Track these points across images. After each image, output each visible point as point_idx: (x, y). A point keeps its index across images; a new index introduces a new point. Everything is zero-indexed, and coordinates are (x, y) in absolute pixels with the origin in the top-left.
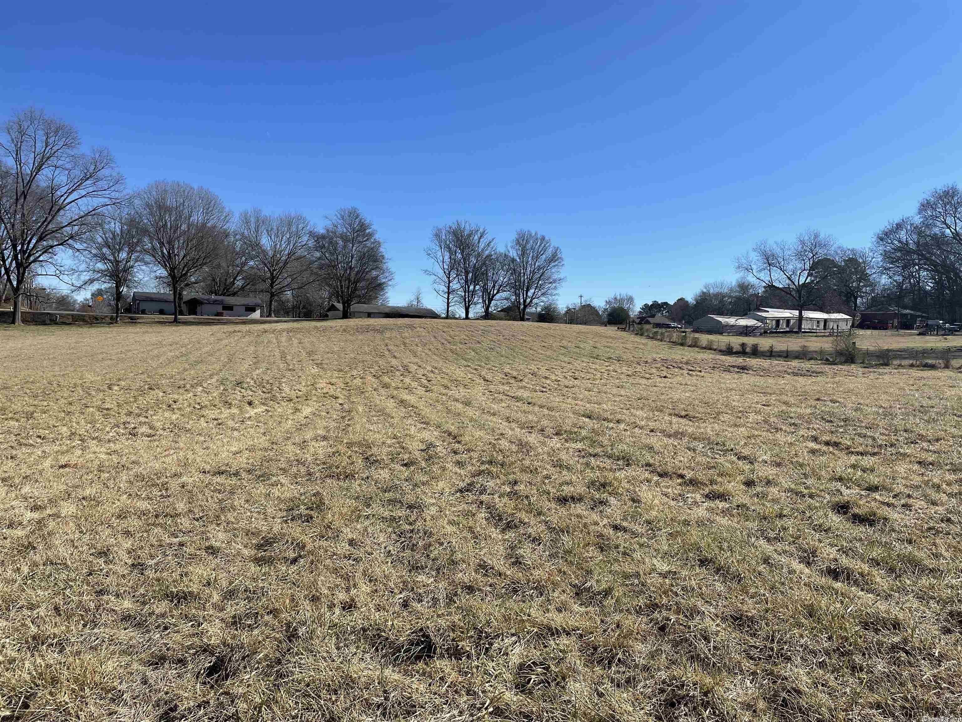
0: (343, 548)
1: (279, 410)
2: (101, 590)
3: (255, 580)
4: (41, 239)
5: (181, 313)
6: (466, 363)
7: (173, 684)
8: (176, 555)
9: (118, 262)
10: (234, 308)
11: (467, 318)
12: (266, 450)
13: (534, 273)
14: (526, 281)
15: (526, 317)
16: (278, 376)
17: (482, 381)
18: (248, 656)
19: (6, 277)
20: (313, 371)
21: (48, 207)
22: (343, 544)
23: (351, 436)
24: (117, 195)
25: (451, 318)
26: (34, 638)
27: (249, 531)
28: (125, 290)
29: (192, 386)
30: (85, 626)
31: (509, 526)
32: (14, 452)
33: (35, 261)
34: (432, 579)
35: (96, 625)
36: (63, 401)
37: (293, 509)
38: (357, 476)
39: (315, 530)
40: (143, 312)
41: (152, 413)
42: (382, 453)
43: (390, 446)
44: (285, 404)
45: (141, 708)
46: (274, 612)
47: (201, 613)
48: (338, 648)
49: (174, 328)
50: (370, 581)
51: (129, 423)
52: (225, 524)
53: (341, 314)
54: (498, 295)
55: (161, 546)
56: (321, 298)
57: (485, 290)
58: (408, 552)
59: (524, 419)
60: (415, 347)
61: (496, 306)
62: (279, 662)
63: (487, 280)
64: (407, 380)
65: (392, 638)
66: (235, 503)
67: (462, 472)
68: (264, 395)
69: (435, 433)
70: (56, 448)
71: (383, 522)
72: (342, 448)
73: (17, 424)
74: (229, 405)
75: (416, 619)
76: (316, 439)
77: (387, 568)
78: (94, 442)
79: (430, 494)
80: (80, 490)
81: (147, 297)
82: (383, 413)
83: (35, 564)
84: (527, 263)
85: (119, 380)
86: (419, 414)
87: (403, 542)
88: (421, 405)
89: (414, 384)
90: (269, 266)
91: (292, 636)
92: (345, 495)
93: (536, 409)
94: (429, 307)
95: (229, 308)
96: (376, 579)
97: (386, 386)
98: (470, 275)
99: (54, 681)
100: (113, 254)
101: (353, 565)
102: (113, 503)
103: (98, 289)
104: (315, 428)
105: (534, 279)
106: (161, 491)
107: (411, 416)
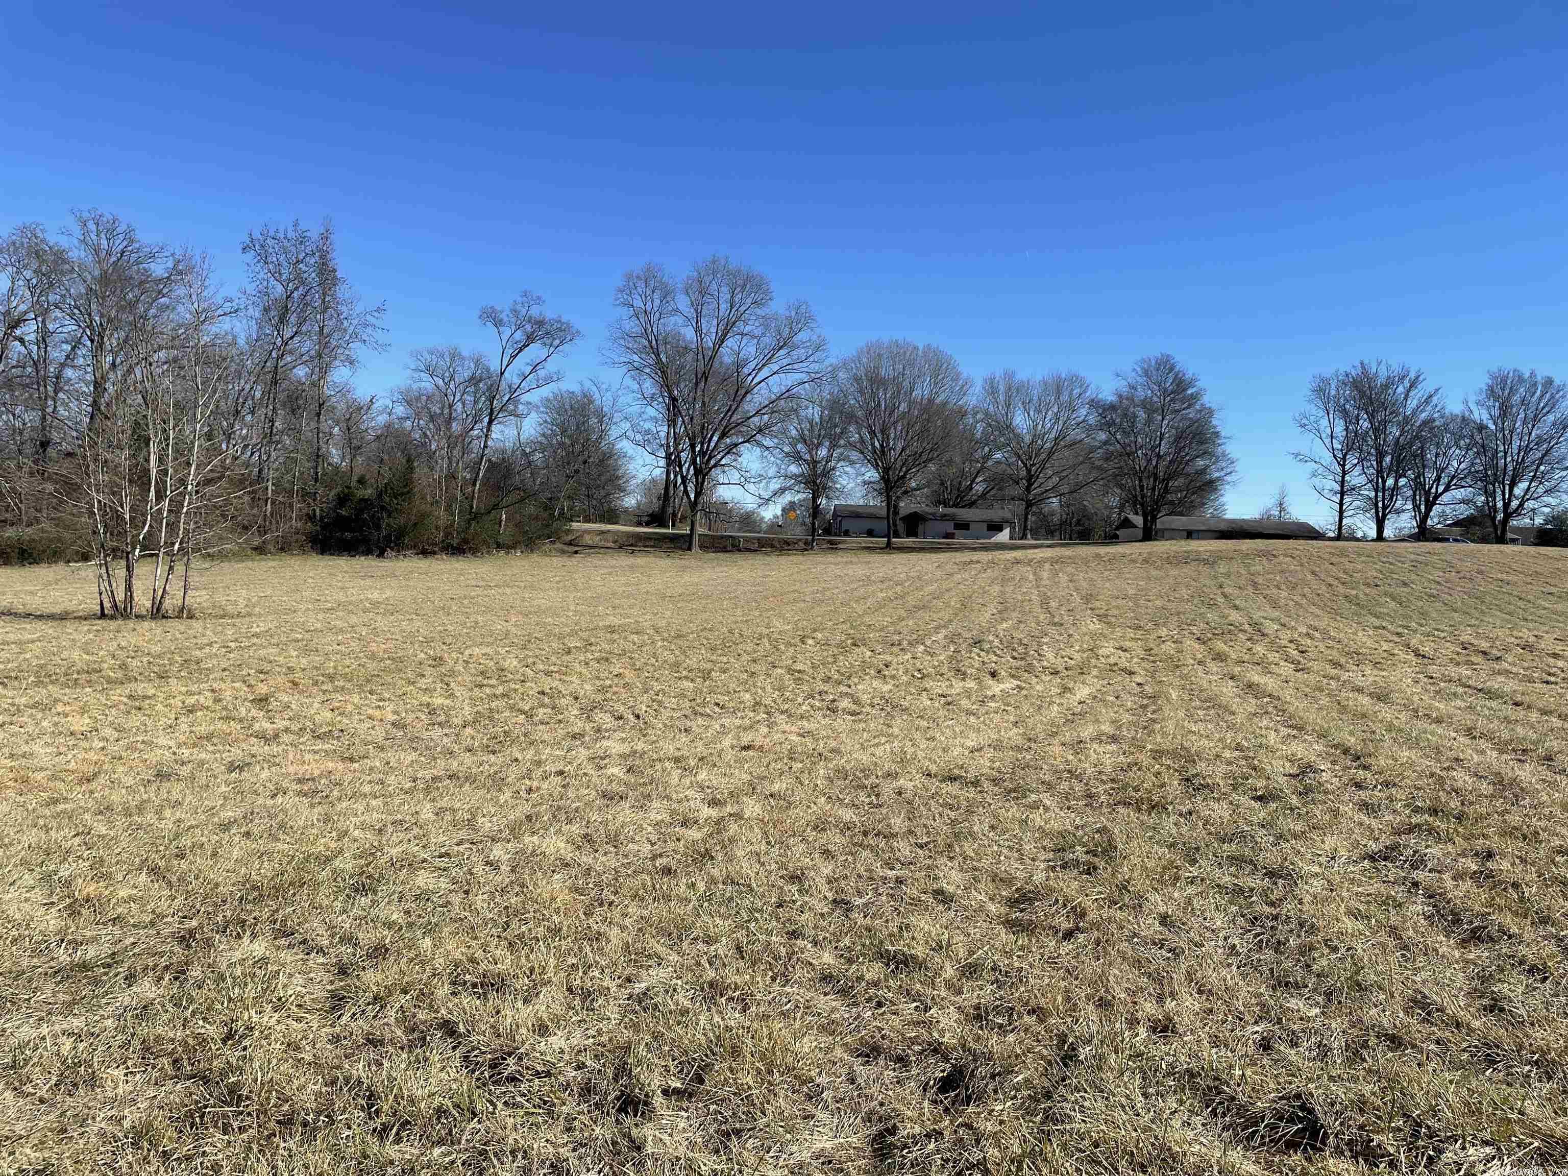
0: (1150, 927)
1: (1038, 687)
2: (794, 932)
3: (1009, 954)
4: (723, 435)
5: (897, 535)
6: (1377, 622)
7: (890, 1093)
8: (892, 896)
9: (815, 462)
10: (972, 526)
11: (1380, 537)
12: (1019, 749)
13: (1528, 450)
14: (1510, 467)
15: (1509, 535)
16: (1037, 633)
17: (1411, 656)
18: (999, 1074)
19: (682, 488)
20: (1092, 627)
21: (732, 392)
22: (1150, 921)
23: (1159, 739)
24: (815, 367)
25: (1347, 539)
26: (711, 985)
27: (996, 876)
28: (824, 502)
29: (910, 644)
30: (773, 979)
31: (1476, 937)
32: (689, 724)
33: (715, 466)
34: (1317, 1010)
35: (787, 981)
36: (746, 657)
37: (1064, 850)
38: (1170, 808)
39: (1100, 889)
40: (847, 533)
41: (856, 680)
42: (1217, 773)
43: (1230, 763)
44: (1048, 678)
45: (845, 1119)
46: (1039, 1012)
47: (929, 991)
48: (1146, 1096)
49: (886, 557)
50: (1200, 992)
51: (826, 692)
52: (961, 859)
53: (1140, 533)
54: (1448, 494)
55: (872, 879)
56: (1107, 507)
57: (1418, 485)
58: (1268, 955)
59: (1505, 735)
60: (1275, 591)
61: (1443, 514)
62: (1048, 1096)
63: (1424, 467)
64: (1260, 649)
65: (1243, 1099)
66: (975, 828)
67: (1374, 824)
68: (1014, 663)
69: (1316, 747)
70: (738, 722)
71: (1221, 893)
72: (1144, 759)
73: (691, 685)
74: (964, 676)
75: (1288, 1075)
76: (1098, 738)
77: (1231, 975)
78: (783, 717)
79: (1309, 856)
80: (766, 783)
81: (853, 512)
82: (1213, 703)
83: (713, 881)
84: (1511, 432)
85: (815, 630)
86: (1284, 711)
87: (1258, 935)
88: (1287, 694)
89: (1273, 657)
90: (1024, 457)
91: (1069, 1057)
92: (1151, 838)
93: (1534, 716)
94: (1303, 520)
95: (963, 526)
96: (1210, 991)
97: (1220, 657)
98: (1388, 459)
99: (735, 1052)
100: (810, 452)
101: (1168, 958)
102: (809, 807)
103: (791, 502)
104: (1097, 721)
105: (1528, 461)
106: (869, 796)
107: (1267, 713)
